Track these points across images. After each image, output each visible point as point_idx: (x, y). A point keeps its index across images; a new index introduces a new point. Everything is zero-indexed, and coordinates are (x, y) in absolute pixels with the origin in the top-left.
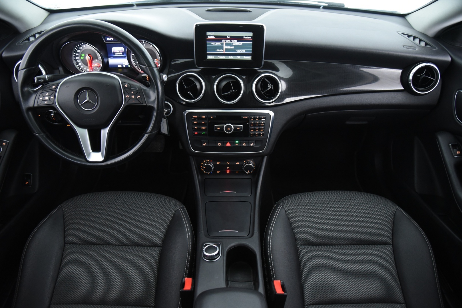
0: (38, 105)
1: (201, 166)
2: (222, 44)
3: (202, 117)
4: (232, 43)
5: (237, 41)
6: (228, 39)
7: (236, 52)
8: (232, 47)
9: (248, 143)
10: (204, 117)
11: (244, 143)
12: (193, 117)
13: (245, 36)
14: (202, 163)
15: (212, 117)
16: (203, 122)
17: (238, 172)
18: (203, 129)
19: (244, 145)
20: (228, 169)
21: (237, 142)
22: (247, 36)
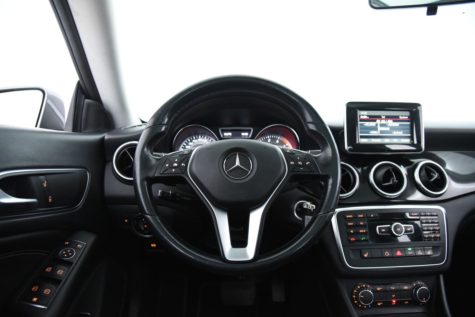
0: (161, 174)
1: (354, 295)
2: (377, 125)
3: (359, 216)
4: (388, 124)
5: (393, 122)
6: (383, 119)
7: (393, 134)
8: (388, 129)
9: (424, 251)
10: (361, 216)
11: (420, 250)
12: (347, 216)
13: (402, 116)
14: (355, 291)
15: (372, 216)
16: (362, 223)
17: (407, 302)
18: (362, 233)
19: (419, 253)
20: (394, 298)
21: (410, 249)
22: (403, 116)
